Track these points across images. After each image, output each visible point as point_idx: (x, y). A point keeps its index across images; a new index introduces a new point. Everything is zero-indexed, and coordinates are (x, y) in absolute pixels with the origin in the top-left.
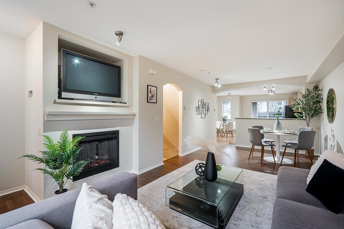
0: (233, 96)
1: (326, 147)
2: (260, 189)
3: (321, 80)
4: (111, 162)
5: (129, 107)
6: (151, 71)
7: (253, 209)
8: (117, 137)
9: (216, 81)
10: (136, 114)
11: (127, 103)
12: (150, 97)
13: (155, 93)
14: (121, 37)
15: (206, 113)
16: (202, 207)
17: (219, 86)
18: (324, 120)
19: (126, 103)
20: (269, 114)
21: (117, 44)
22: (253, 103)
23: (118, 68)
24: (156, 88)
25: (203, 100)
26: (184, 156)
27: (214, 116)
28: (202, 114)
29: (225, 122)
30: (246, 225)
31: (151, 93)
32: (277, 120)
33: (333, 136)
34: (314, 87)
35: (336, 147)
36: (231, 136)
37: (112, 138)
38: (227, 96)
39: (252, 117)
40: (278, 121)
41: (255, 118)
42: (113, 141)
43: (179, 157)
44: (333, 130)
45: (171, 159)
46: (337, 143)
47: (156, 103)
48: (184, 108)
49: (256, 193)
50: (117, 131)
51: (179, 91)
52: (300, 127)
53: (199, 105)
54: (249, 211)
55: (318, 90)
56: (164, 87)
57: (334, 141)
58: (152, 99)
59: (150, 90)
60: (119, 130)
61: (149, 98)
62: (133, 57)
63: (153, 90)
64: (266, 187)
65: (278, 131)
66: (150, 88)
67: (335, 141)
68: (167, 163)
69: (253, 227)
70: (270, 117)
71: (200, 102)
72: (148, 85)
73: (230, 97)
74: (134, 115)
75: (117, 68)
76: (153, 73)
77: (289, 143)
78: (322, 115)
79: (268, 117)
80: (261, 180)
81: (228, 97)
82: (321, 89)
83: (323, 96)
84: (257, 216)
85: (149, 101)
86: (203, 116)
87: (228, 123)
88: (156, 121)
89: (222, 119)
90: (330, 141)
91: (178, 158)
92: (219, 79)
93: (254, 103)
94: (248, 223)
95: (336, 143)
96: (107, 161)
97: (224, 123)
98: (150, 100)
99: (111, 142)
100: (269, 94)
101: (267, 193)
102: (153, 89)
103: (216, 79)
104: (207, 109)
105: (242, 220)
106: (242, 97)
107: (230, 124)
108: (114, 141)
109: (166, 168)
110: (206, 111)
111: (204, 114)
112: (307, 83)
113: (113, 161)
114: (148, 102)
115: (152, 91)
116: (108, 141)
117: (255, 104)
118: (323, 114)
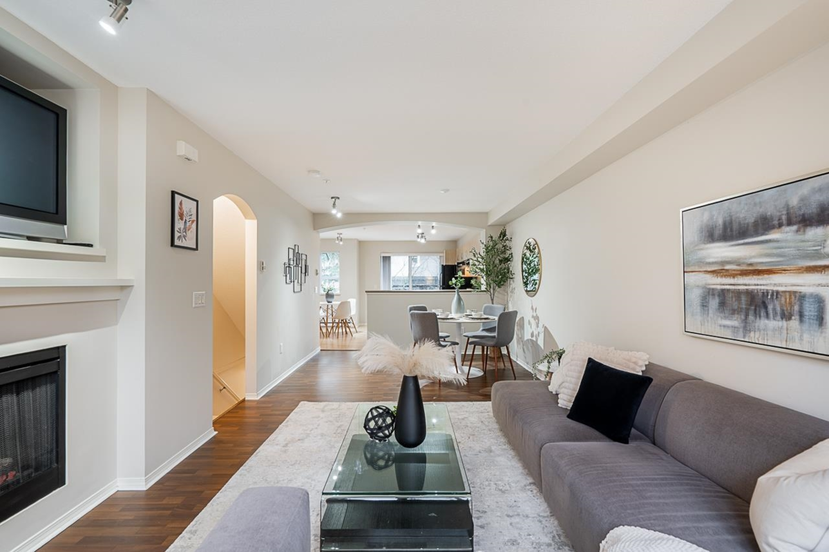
0: (347, 240)
1: (521, 338)
2: (471, 438)
3: (508, 223)
4: (29, 475)
5: (101, 259)
6: (183, 148)
7: (487, 480)
8: (56, 372)
9: (334, 204)
10: (135, 284)
11: (96, 245)
12: (180, 229)
13: (194, 218)
14: (126, 10)
15: (303, 281)
16: (433, 514)
17: (339, 215)
18: (516, 291)
19: (91, 246)
20: (413, 281)
21: (108, 27)
22: (383, 257)
23: (57, 115)
24: (195, 203)
25: (297, 247)
26: (262, 399)
27: (316, 288)
28: (296, 281)
29: (330, 300)
30: (499, 518)
31: (182, 219)
32: (456, 293)
33: (536, 318)
34: (501, 233)
35: (542, 336)
36: (344, 333)
37: (33, 379)
38: (334, 239)
39: (382, 289)
40: (459, 295)
41: (387, 290)
42: (38, 389)
43: (247, 404)
44: (534, 308)
45: (230, 415)
46: (543, 329)
47: (197, 249)
48: (261, 267)
49: (470, 447)
50: (58, 348)
51: (246, 218)
52: (485, 305)
53: (289, 260)
54: (484, 489)
55: (506, 240)
56: (216, 201)
57: (538, 327)
58: (185, 237)
59: (180, 208)
60: (64, 346)
61: (177, 235)
62: (117, 87)
63: (188, 210)
64: (477, 429)
65: (459, 315)
66: (181, 203)
67: (540, 325)
68: (224, 428)
69: (511, 517)
70: (413, 287)
71: (291, 251)
72: (173, 193)
73: (341, 243)
74: (125, 288)
75: (52, 111)
76: (189, 157)
77: (474, 337)
78: (511, 282)
79: (411, 287)
80: (460, 417)
81: (337, 242)
82: (509, 239)
83: (512, 249)
84: (503, 492)
85: (177, 242)
86: (297, 288)
87: (339, 303)
88: (194, 306)
89: (325, 293)
90: (529, 326)
91: (244, 408)
92: (338, 198)
93: (386, 257)
94: (499, 514)
95: (541, 329)
96: (11, 475)
97: (329, 302)
98: (179, 237)
99: (28, 395)
100: (419, 240)
101: (486, 441)
102: (189, 206)
103: (332, 198)
104: (303, 271)
105: (486, 512)
106: (361, 244)
107: (344, 305)
108: (43, 388)
109: (232, 445)
110: (303, 275)
111: (300, 282)
112: (490, 226)
113: (37, 469)
114: (172, 244)
115: (185, 213)
116: (18, 394)
117: (386, 259)
118: (513, 281)
